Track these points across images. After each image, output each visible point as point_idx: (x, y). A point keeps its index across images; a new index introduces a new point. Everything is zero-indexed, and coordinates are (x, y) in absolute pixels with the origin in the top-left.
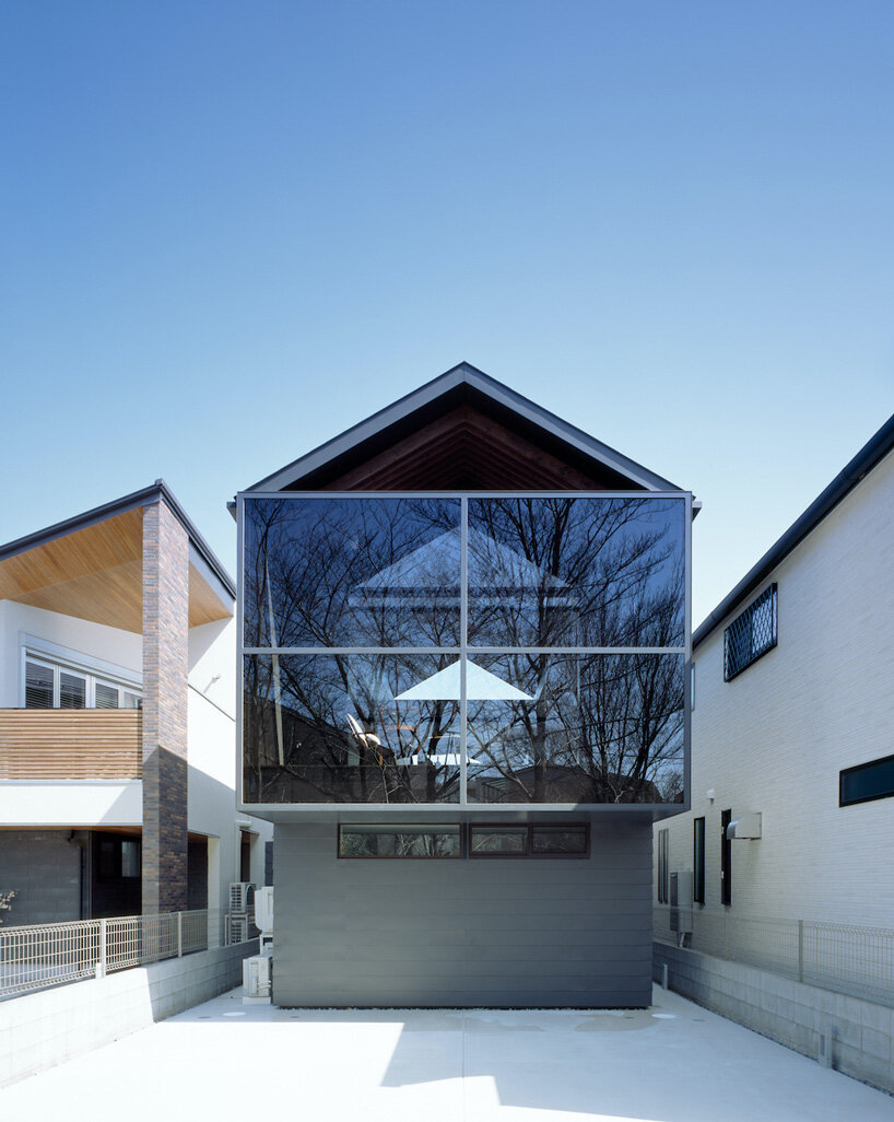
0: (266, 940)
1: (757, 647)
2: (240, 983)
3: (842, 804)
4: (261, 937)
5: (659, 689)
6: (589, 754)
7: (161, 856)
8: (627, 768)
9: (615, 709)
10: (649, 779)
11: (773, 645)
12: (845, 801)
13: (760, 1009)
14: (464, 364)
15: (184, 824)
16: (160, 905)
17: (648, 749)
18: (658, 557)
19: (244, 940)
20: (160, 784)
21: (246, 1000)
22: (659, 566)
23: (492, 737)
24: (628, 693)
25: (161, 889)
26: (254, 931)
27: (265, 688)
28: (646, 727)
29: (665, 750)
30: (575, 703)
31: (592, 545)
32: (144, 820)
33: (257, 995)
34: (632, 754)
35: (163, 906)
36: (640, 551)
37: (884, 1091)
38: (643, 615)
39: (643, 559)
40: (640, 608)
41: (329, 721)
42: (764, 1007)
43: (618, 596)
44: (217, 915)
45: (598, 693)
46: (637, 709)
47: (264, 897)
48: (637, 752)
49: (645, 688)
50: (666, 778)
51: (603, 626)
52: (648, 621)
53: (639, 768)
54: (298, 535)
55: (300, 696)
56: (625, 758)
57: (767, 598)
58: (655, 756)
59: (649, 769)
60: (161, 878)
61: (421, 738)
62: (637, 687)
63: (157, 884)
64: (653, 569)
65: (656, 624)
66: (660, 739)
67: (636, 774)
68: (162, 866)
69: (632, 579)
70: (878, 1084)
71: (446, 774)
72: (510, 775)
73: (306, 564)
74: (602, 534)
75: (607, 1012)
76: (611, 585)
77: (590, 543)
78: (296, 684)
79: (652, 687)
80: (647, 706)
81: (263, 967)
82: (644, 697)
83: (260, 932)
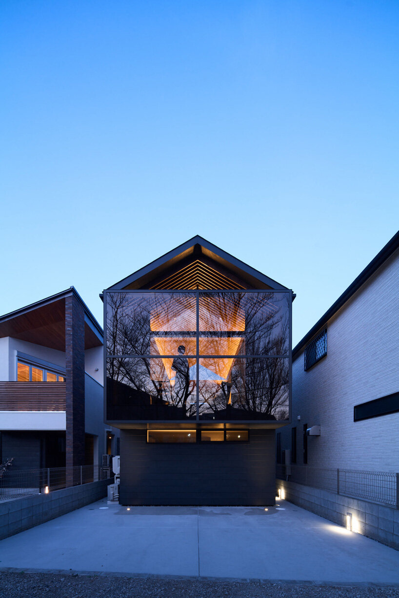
0: (117, 478)
1: (318, 357)
2: (106, 496)
3: (355, 421)
4: (115, 476)
5: (276, 377)
6: (248, 403)
7: (73, 443)
8: (264, 409)
9: (258, 385)
10: (272, 414)
11: (325, 355)
12: (356, 419)
13: (321, 506)
14: (198, 236)
15: (84, 430)
16: (73, 463)
17: (272, 402)
18: (276, 321)
19: (109, 478)
20: (73, 413)
21: (109, 502)
22: (277, 324)
23: (209, 396)
24: (264, 379)
25: (74, 457)
26: (113, 474)
27: (117, 376)
28: (271, 393)
29: (279, 402)
30: (242, 383)
31: (249, 317)
32: (67, 428)
33: (113, 501)
34: (266, 403)
35: (75, 464)
36: (268, 318)
37: (376, 540)
38: (270, 345)
39: (270, 322)
40: (268, 343)
41: (143, 389)
42: (323, 505)
43: (260, 337)
44: (98, 468)
45: (252, 379)
46: (268, 385)
47: (116, 460)
48: (267, 402)
49: (271, 377)
50: (280, 413)
51: (253, 351)
52: (272, 348)
53: (268, 409)
54: (129, 313)
55: (131, 380)
56: (262, 405)
57: (323, 335)
58: (275, 404)
59: (273, 410)
60: (74, 452)
61: (180, 397)
62: (267, 376)
63: (72, 455)
64: (274, 326)
65: (275, 349)
66: (277, 397)
67: (267, 411)
68: (74, 447)
69: (266, 330)
70: (373, 537)
71: (190, 411)
72: (216, 412)
73: (133, 324)
74: (254, 311)
75: (257, 507)
76: (257, 333)
77: (248, 316)
78: (129, 374)
79: (273, 376)
80: (271, 384)
81: (116, 489)
82: (270, 380)
83: (115, 474)
